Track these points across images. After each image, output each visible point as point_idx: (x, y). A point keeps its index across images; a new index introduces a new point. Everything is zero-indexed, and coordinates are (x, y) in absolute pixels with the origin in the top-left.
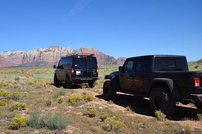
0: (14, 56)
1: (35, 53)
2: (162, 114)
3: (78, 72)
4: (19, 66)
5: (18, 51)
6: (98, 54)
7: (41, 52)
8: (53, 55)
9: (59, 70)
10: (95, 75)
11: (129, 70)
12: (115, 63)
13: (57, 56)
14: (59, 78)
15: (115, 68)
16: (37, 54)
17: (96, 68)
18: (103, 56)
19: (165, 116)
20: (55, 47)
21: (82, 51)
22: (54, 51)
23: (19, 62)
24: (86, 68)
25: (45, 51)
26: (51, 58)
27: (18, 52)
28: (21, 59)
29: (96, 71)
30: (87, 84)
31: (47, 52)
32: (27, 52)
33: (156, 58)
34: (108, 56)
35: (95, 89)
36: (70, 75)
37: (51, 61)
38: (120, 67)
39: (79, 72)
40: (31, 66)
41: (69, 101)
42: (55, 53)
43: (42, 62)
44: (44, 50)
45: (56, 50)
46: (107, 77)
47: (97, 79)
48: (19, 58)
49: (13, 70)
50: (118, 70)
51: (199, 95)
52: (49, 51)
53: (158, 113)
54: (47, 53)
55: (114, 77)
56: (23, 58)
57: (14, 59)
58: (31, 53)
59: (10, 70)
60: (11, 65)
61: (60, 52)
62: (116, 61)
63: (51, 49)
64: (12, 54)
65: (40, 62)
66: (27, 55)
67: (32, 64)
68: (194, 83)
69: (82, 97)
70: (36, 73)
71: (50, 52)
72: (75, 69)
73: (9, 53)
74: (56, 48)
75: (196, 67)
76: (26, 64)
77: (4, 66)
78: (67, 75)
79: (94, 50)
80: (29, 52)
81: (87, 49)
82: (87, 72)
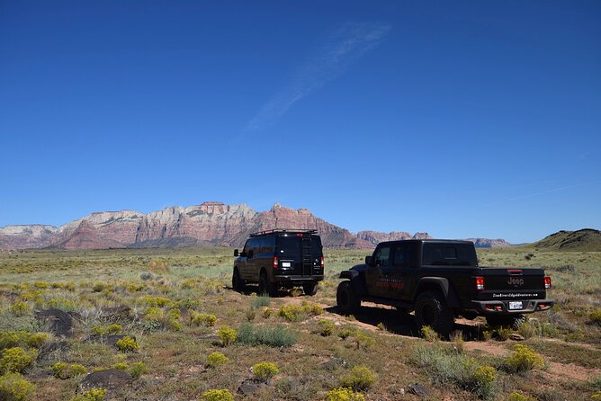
0: (117, 223)
1: (166, 217)
2: (432, 332)
3: (286, 265)
4: (129, 248)
5: (126, 213)
6: (312, 222)
7: (180, 215)
8: (207, 223)
9: (245, 259)
10: (317, 270)
11: (382, 263)
12: (352, 244)
13: (218, 226)
14: (243, 276)
15: (351, 255)
16: (172, 220)
17: (321, 257)
18: (323, 227)
19: (436, 334)
20: (214, 204)
21: (275, 216)
22: (210, 215)
23: (127, 238)
24: (301, 256)
25: (191, 214)
26: (202, 230)
27: (127, 215)
28: (134, 232)
29: (319, 263)
30: (302, 288)
31: (196, 215)
32: (149, 215)
33: (426, 244)
34: (336, 228)
35: (318, 297)
36: (270, 271)
37: (204, 238)
38: (367, 258)
39: (288, 265)
40: (156, 247)
41: (282, 314)
42: (212, 219)
43: (183, 240)
44: (188, 210)
45: (217, 212)
46: (343, 275)
47: (321, 279)
48: (128, 229)
49: (115, 257)
50: (363, 262)
51: (482, 302)
52: (200, 212)
53: (426, 329)
54: (194, 219)
55: (357, 274)
56: (138, 229)
57: (116, 231)
58: (158, 217)
59: (107, 258)
60: (110, 246)
61: (224, 217)
62: (354, 240)
63: (203, 208)
64: (112, 219)
65: (178, 238)
66: (147, 223)
67: (158, 242)
68: (476, 284)
69: (303, 308)
70: (175, 265)
71: (201, 216)
72: (281, 258)
73: (106, 217)
74: (216, 208)
75: (528, 258)
76: (145, 242)
77: (92, 246)
78: (263, 271)
79: (305, 212)
80: (153, 214)
81: (286, 211)
82: (302, 264)
